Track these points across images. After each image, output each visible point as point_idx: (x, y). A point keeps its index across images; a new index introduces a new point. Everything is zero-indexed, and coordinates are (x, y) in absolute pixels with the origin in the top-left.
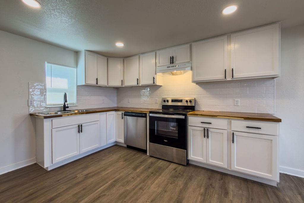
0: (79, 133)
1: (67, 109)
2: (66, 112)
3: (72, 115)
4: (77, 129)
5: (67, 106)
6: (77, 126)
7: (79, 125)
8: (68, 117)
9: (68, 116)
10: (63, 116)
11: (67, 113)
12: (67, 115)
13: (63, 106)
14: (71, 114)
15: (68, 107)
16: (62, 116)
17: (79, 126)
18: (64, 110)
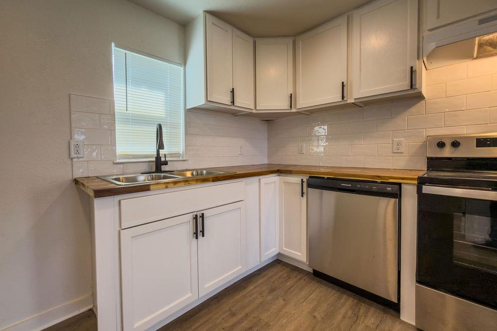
0: (197, 238)
1: (164, 168)
2: (163, 175)
3: (178, 184)
4: (189, 228)
5: (163, 159)
6: (190, 217)
7: (196, 216)
8: (167, 190)
9: (167, 187)
10: (152, 187)
11: (165, 178)
12: (164, 186)
13: (154, 159)
14: (175, 183)
15: (166, 163)
16: (149, 190)
17: (196, 218)
18: (158, 170)
